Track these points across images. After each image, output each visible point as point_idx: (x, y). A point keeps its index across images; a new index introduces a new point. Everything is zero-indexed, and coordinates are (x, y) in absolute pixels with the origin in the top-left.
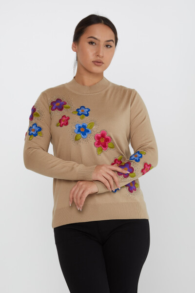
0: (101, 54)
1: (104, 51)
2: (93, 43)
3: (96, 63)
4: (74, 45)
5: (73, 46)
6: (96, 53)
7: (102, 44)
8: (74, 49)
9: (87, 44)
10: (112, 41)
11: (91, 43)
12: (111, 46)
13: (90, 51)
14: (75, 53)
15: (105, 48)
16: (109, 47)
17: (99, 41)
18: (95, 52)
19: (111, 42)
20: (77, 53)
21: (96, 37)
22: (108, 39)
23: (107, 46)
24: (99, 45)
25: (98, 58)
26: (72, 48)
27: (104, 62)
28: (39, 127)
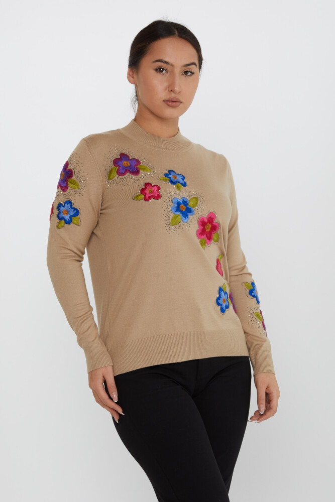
0: (177, 89)
1: (181, 82)
2: (163, 69)
3: (170, 104)
4: (131, 73)
5: (129, 74)
6: (169, 87)
7: (178, 70)
8: (132, 79)
9: (152, 72)
10: (194, 64)
11: (160, 70)
12: (192, 73)
13: (159, 83)
14: (133, 86)
15: (183, 76)
16: (189, 74)
17: (173, 66)
18: (166, 84)
19: (193, 67)
20: (136, 86)
21: (167, 59)
22: (188, 62)
23: (186, 73)
24: (173, 72)
25: (173, 95)
26: (128, 78)
27: (182, 100)
28: (75, 209)
